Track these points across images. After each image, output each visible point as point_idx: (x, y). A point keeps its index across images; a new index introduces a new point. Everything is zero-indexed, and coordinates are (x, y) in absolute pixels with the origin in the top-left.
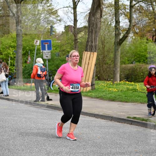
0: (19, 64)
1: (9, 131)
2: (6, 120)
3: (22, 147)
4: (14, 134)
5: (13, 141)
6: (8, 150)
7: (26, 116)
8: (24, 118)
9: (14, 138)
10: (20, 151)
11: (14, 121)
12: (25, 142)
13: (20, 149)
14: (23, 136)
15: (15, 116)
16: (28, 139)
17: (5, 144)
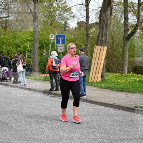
0: (36, 56)
2: (23, 107)
5: (29, 127)
6: (25, 134)
7: (41, 104)
9: (30, 124)
10: (35, 136)
11: (30, 109)
12: (40, 127)
13: (35, 134)
14: (39, 122)
15: (31, 103)
16: (43, 125)
17: (22, 129)
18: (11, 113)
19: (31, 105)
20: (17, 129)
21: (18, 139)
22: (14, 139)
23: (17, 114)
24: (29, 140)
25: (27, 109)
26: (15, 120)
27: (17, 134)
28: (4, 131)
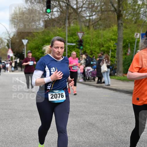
1: (112, 118)
2: (108, 107)
3: (125, 133)
4: (117, 121)
5: (116, 128)
6: (112, 135)
7: (127, 105)
8: (125, 107)
9: (117, 125)
10: (123, 137)
11: (115, 109)
12: (127, 128)
13: (123, 135)
14: (125, 123)
15: (117, 104)
16: (130, 126)
17: (109, 130)
18: (97, 114)
19: (117, 105)
20: (103, 129)
21: (105, 140)
22: (101, 140)
23: (103, 114)
24: (117, 141)
25: (112, 110)
26: (100, 120)
27: (104, 135)
28: (91, 132)
